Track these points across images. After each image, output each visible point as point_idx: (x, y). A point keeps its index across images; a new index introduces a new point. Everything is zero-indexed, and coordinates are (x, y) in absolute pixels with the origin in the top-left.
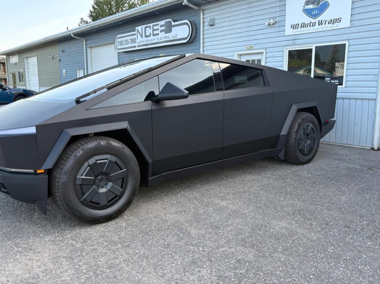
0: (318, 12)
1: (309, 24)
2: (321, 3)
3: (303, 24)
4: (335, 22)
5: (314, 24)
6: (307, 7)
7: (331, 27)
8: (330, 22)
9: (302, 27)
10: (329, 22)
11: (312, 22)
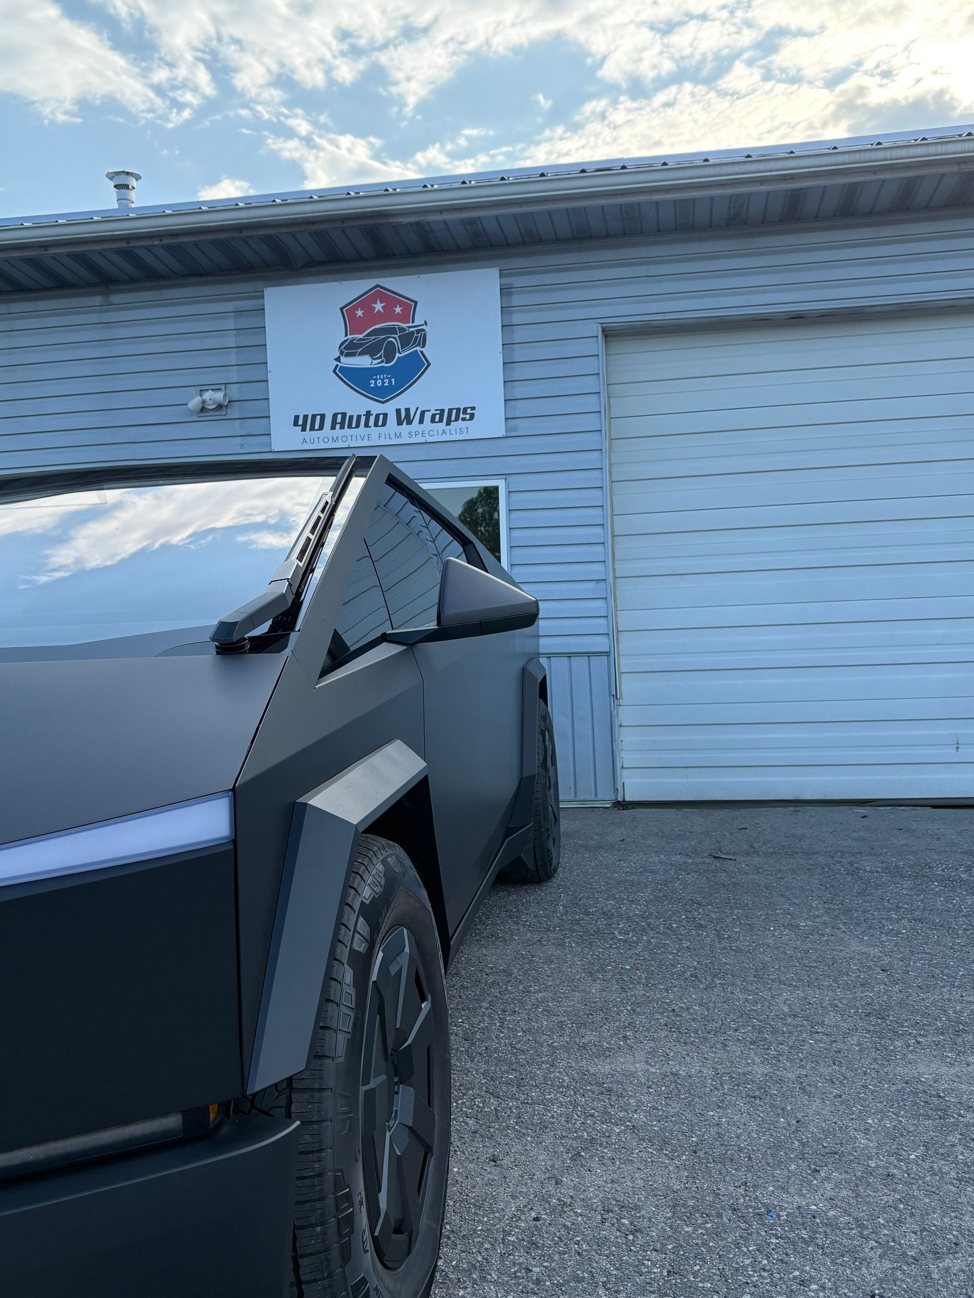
0: (390, 382)
1: (363, 419)
2: (398, 355)
3: (339, 417)
4: (453, 418)
5: (381, 420)
6: (347, 362)
7: (444, 432)
8: (438, 417)
9: (338, 426)
10: (433, 416)
11: (374, 413)
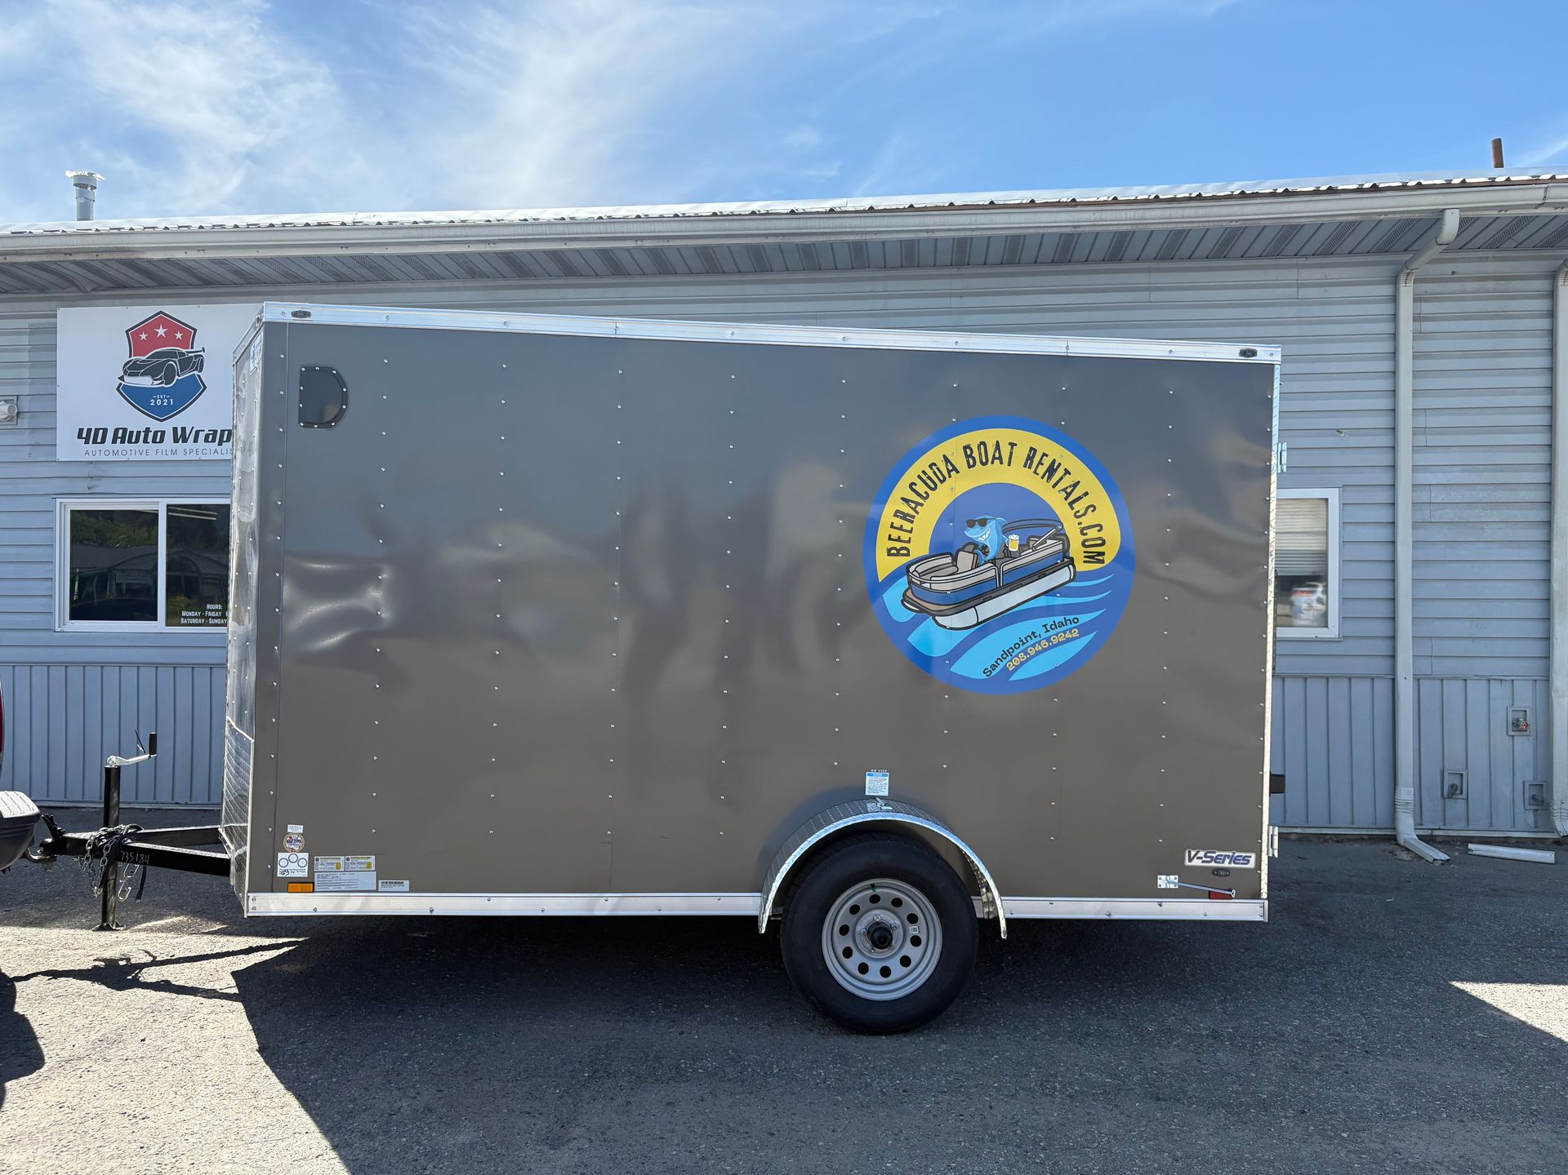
0: (169, 402)
1: (142, 434)
2: (177, 377)
3: (121, 431)
4: (225, 439)
5: (159, 437)
6: (130, 381)
7: (216, 451)
8: (211, 436)
9: (119, 440)
10: (207, 436)
11: (153, 430)
